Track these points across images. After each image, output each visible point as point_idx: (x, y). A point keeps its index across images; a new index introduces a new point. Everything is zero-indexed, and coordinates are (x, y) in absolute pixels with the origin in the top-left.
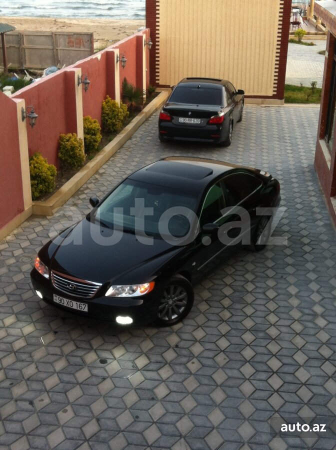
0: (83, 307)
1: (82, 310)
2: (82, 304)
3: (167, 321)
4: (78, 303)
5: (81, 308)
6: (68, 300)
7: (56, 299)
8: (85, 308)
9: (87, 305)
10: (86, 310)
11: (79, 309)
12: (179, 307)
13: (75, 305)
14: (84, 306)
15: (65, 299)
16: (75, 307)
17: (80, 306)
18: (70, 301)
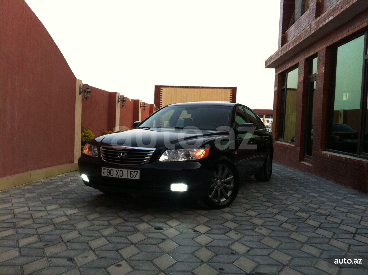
0: (135, 174)
1: (133, 178)
2: (134, 171)
3: (216, 202)
4: (129, 171)
5: (132, 176)
6: (117, 170)
7: (105, 172)
8: (136, 176)
9: (139, 171)
10: (138, 177)
11: (129, 178)
12: (227, 190)
13: (125, 174)
14: (136, 172)
15: (114, 170)
16: (125, 176)
17: (131, 174)
18: (120, 170)
